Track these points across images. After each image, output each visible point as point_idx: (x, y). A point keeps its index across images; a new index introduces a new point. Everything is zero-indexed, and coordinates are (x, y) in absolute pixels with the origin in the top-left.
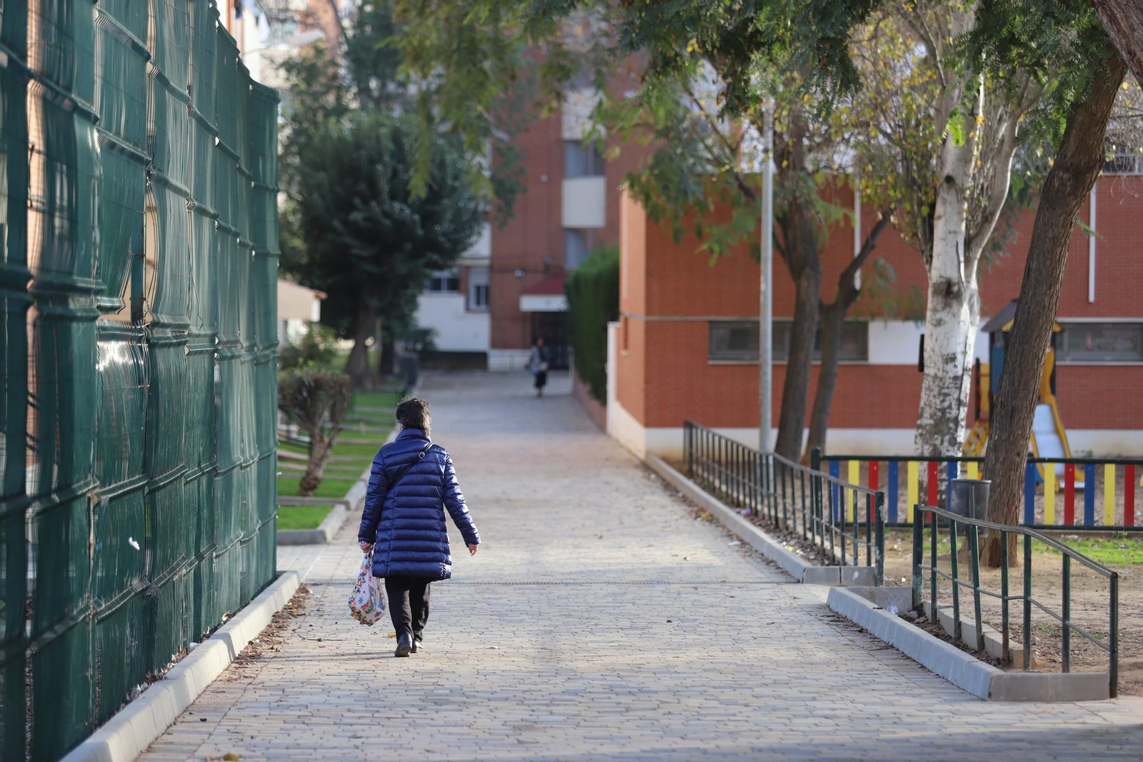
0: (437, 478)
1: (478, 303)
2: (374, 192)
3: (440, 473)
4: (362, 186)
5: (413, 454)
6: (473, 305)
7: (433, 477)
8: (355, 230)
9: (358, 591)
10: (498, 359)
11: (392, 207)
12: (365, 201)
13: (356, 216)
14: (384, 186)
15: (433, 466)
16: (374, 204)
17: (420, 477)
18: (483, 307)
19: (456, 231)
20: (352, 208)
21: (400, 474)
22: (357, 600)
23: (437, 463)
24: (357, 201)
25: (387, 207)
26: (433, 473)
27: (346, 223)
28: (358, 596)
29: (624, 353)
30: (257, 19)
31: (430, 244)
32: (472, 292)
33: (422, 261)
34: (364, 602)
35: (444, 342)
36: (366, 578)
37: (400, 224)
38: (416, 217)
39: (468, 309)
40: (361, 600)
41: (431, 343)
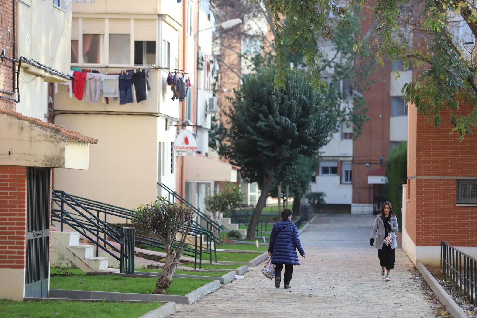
0: (290, 233)
1: (347, 180)
2: (271, 110)
3: (291, 232)
4: (265, 107)
5: (283, 226)
6: (344, 181)
7: (289, 233)
8: (260, 132)
9: (266, 267)
10: (356, 209)
11: (281, 119)
12: (266, 116)
13: (260, 124)
14: (276, 107)
15: (289, 230)
16: (270, 116)
17: (284, 233)
18: (349, 182)
19: (318, 133)
20: (258, 119)
21: (279, 231)
22: (265, 270)
23: (291, 228)
24: (261, 116)
25: (278, 119)
26: (289, 231)
27: (255, 128)
28: (265, 269)
29: (408, 200)
30: (209, 16)
31: (302, 140)
32: (344, 174)
33: (298, 150)
34: (267, 271)
35: (328, 200)
36: (269, 264)
37: (285, 129)
38: (295, 125)
39: (341, 183)
40: (266, 270)
41: (322, 200)
